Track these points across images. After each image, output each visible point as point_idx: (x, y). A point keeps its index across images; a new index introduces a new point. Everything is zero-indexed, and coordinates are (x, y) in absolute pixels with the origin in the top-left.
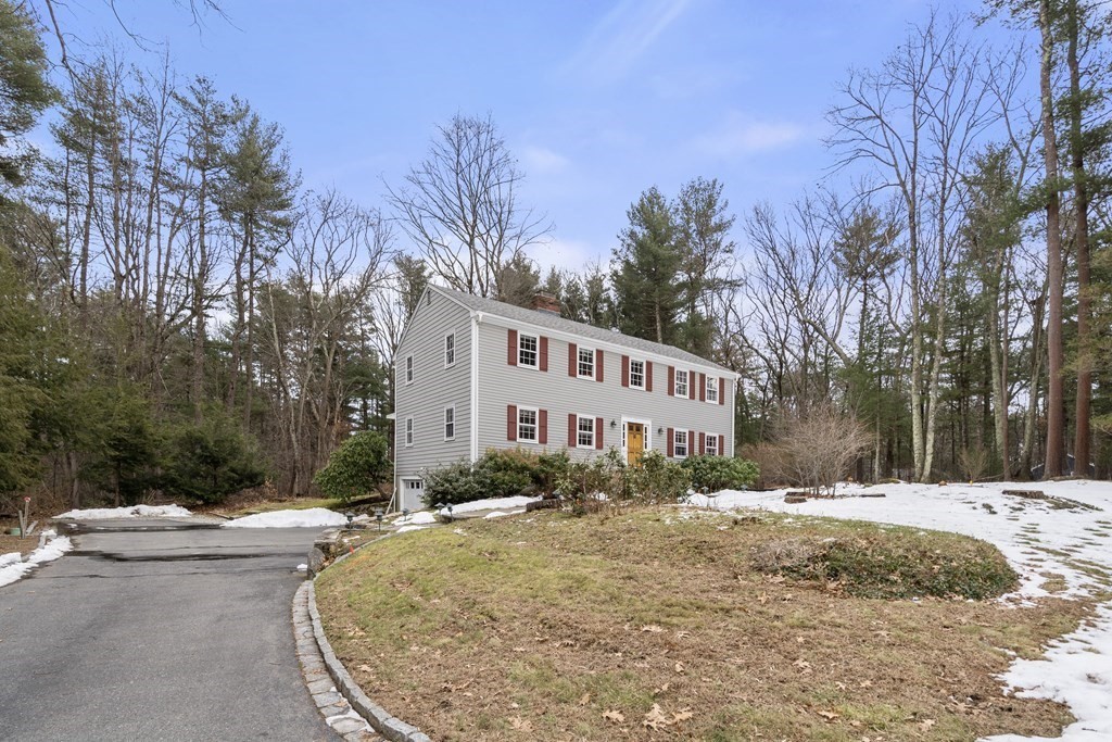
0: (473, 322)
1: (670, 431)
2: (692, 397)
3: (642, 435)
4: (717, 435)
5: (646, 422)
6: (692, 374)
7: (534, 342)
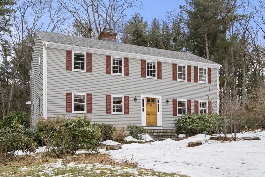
0: (44, 49)
1: (174, 101)
2: (189, 80)
3: (155, 104)
4: (207, 101)
5: (158, 97)
6: (189, 67)
7: (83, 56)
